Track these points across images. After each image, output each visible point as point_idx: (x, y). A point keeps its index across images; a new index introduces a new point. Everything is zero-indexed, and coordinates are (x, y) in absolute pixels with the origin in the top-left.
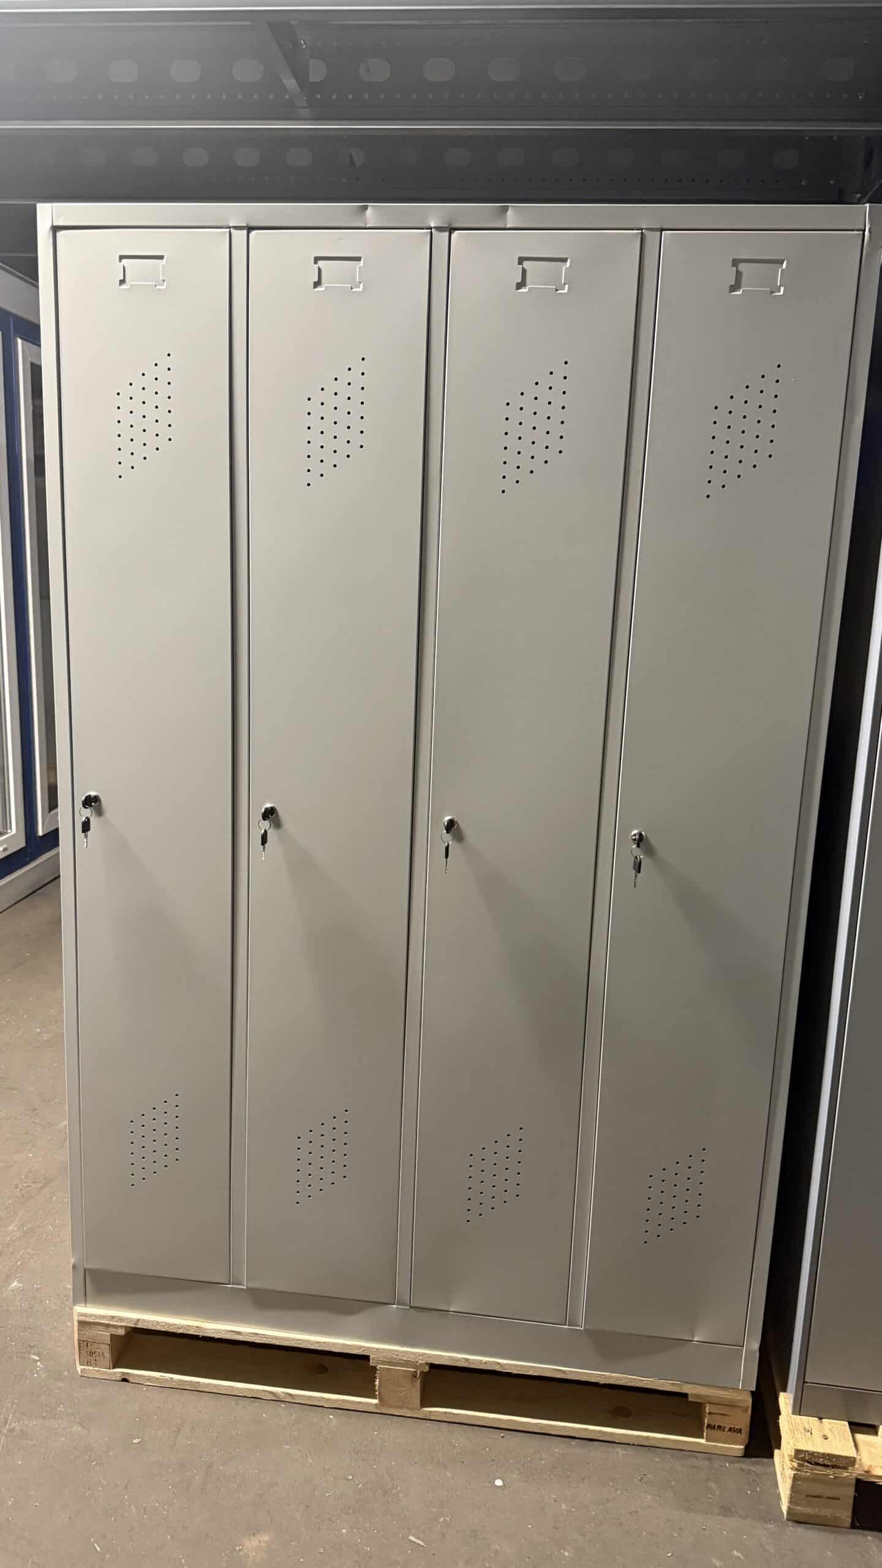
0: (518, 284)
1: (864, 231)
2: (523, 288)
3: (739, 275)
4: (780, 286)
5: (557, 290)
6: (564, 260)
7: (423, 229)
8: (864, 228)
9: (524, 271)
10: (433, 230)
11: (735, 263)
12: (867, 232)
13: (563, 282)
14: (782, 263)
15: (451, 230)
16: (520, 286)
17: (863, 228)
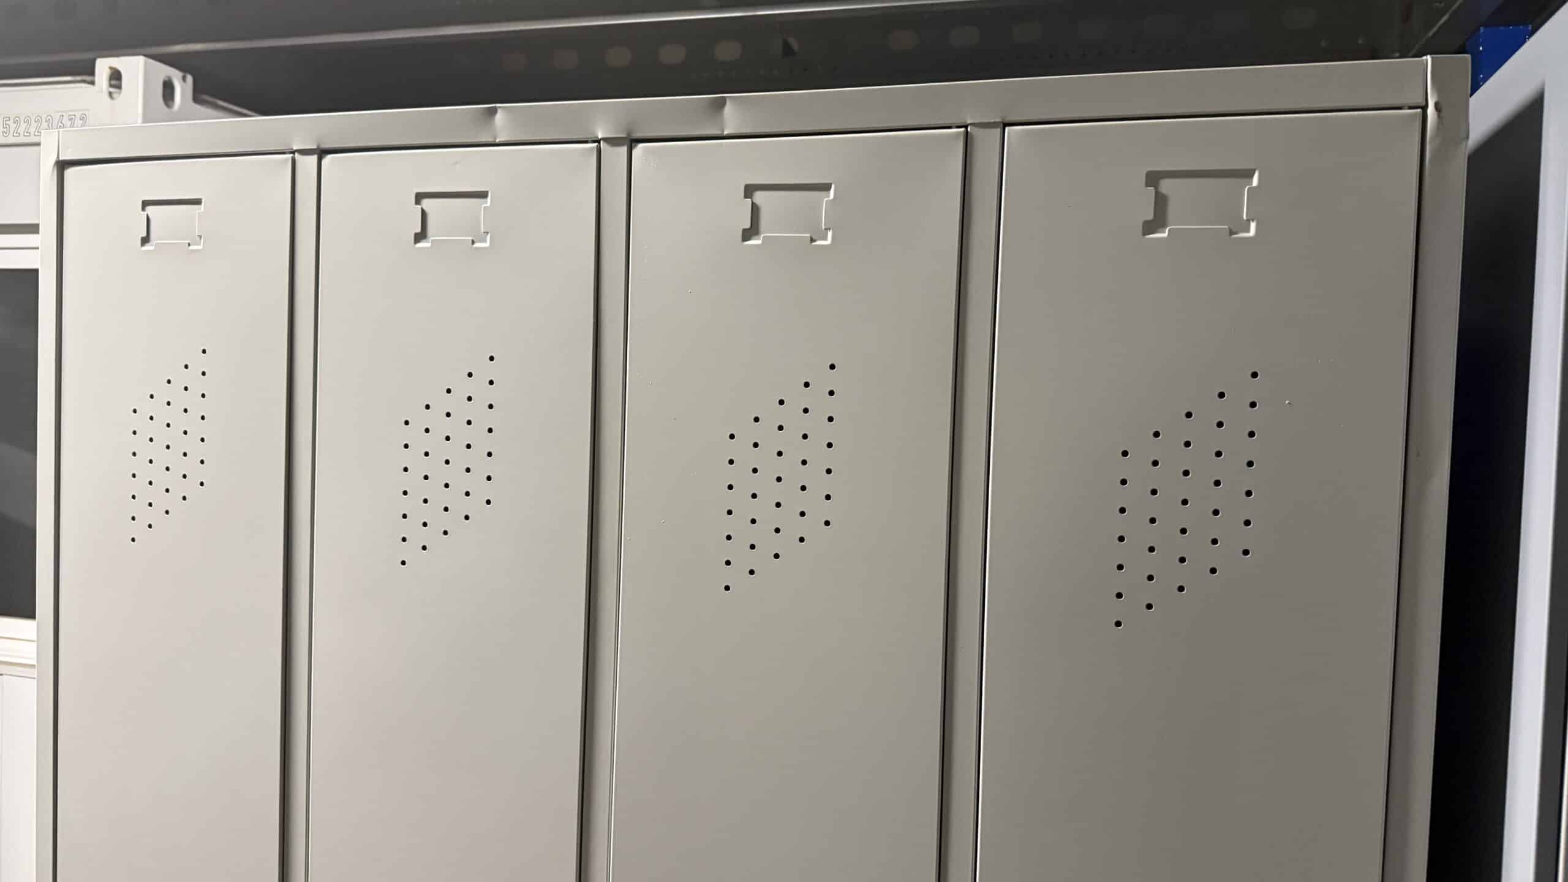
0: (745, 231)
1: (1424, 108)
2: (755, 237)
3: (1161, 202)
4: (1248, 221)
5: (812, 240)
6: (826, 187)
7: (586, 142)
8: (1424, 103)
9: (755, 210)
10: (602, 142)
11: (1153, 179)
12: (1431, 110)
13: (823, 227)
14: (1252, 176)
15: (633, 142)
16: (748, 234)
17: (1420, 101)
